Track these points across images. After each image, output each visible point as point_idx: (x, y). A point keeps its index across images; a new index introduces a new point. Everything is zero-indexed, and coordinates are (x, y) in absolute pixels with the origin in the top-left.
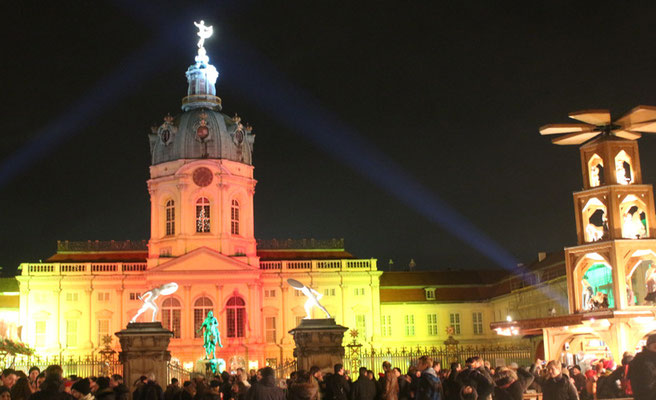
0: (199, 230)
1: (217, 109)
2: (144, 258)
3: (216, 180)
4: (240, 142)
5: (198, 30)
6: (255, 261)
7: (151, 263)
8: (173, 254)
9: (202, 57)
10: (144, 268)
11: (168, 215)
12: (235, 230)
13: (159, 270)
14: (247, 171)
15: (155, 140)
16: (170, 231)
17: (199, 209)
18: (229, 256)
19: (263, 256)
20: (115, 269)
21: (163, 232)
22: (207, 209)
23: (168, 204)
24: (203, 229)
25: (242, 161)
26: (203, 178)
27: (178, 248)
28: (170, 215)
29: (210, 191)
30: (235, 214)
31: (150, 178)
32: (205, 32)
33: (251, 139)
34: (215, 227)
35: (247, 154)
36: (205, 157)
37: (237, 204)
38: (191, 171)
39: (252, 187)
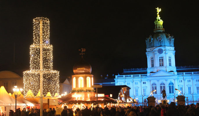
0: (160, 65)
1: (163, 32)
2: (146, 73)
3: (164, 52)
4: (170, 41)
5: (157, 10)
6: (176, 73)
7: (148, 74)
8: (154, 72)
9: (159, 17)
10: (146, 76)
11: (152, 62)
12: (170, 65)
13: (150, 76)
14: (173, 48)
15: (147, 41)
16: (153, 66)
17: (160, 60)
18: (169, 72)
19: (178, 71)
20: (139, 76)
21: (151, 66)
22: (162, 60)
23: (152, 59)
24: (162, 65)
25: (171, 46)
26: (160, 51)
27: (155, 70)
29: (163, 55)
30: (170, 60)
31: (146, 52)
32: (159, 10)
33: (173, 39)
34: (165, 65)
35: (172, 44)
36: (161, 46)
37: (170, 58)
38: (157, 50)
39: (174, 53)
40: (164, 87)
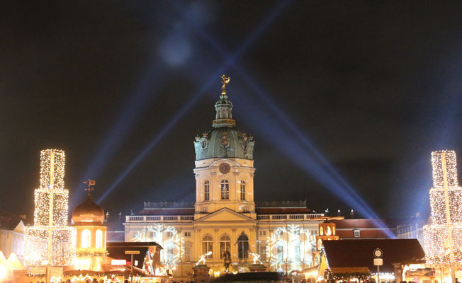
0: (223, 198)
1: (233, 128)
2: (193, 212)
3: (232, 170)
4: (246, 147)
6: (254, 216)
7: (197, 216)
8: (209, 211)
10: (193, 219)
11: (206, 189)
12: (243, 197)
13: (201, 221)
14: (250, 163)
15: (197, 145)
16: (207, 198)
17: (222, 186)
18: (240, 213)
19: (257, 211)
20: (176, 219)
21: (203, 199)
22: (227, 186)
23: (205, 183)
24: (225, 197)
25: (247, 158)
26: (225, 169)
27: (211, 208)
28: (207, 189)
29: (229, 176)
30: (243, 187)
31: (195, 168)
33: (252, 144)
34: (232, 197)
35: (250, 155)
36: (226, 157)
37: (244, 182)
38: (217, 165)
39: (253, 172)
40: (228, 244)
